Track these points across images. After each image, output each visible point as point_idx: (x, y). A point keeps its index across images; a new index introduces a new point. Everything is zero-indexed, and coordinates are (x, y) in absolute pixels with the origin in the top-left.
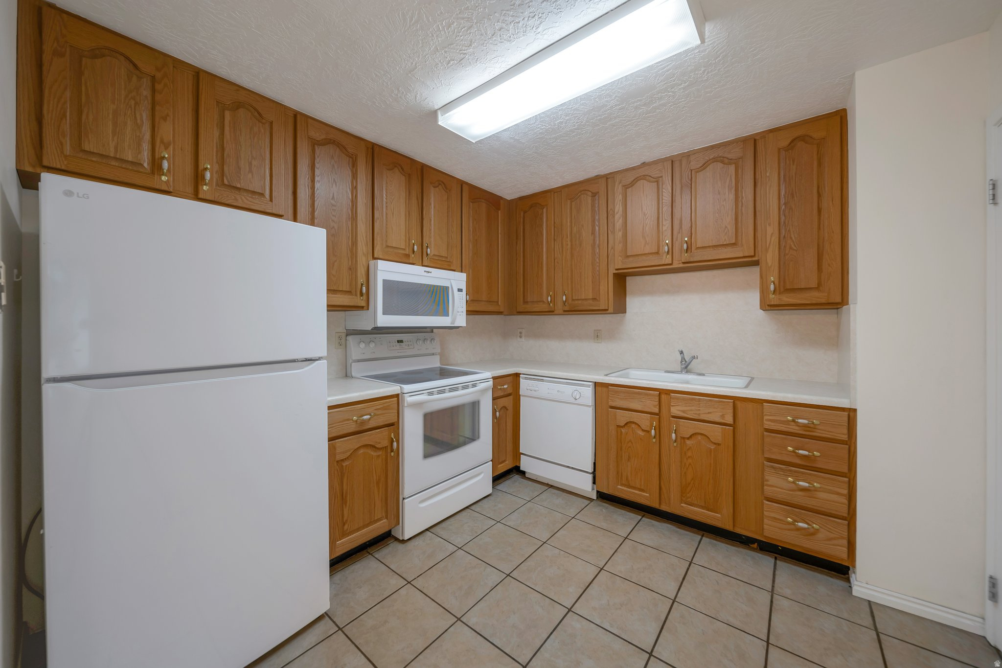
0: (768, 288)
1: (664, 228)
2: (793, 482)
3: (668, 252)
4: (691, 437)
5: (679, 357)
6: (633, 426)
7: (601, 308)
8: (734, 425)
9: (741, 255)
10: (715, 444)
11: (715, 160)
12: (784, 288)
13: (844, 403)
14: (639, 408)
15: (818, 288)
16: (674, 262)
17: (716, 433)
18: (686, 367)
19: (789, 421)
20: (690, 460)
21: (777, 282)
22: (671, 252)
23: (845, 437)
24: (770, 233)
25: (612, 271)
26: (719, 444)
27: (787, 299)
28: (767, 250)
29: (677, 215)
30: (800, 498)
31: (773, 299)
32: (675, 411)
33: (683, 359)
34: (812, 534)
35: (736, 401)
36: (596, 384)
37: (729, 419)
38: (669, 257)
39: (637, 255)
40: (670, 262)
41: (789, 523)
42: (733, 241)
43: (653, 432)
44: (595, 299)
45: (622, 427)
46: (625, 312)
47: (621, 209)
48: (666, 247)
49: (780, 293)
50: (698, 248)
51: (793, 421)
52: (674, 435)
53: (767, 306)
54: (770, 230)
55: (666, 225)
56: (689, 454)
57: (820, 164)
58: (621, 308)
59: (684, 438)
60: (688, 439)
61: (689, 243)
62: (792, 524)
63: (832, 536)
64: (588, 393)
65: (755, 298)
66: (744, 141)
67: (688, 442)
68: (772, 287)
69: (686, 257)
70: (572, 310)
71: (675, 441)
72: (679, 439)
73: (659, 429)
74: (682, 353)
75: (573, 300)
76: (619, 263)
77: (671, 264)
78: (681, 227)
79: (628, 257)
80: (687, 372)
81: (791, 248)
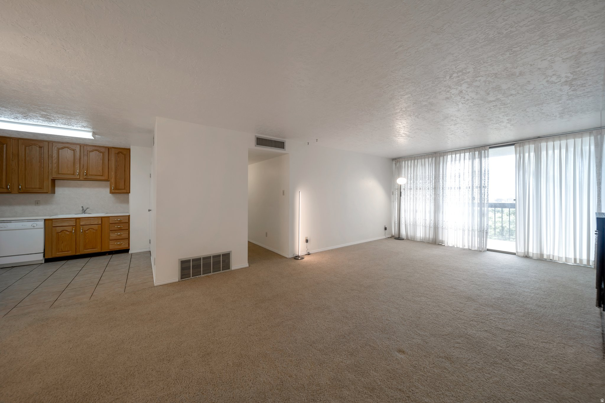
0: (112, 188)
1: (77, 167)
2: (117, 234)
3: (78, 175)
4: (88, 230)
5: (81, 209)
6: (64, 231)
7: (44, 192)
8: (101, 224)
9: (104, 179)
10: (95, 230)
11: (96, 150)
12: (116, 188)
13: (127, 214)
14: (67, 225)
15: (124, 189)
16: (80, 178)
17: (96, 227)
18: (84, 211)
19: (116, 220)
20: (87, 237)
21: (114, 187)
22: (79, 174)
23: (128, 221)
24: (113, 174)
25: (50, 178)
26: (97, 230)
27: (116, 191)
28: (112, 178)
29: (82, 162)
30: (118, 237)
31: (113, 191)
32: (82, 223)
33: (83, 209)
34: (120, 245)
35: (102, 218)
36: (45, 220)
37: (100, 223)
38: (79, 176)
39: (63, 174)
40: (79, 178)
41: (116, 244)
42: (102, 175)
43: (73, 231)
44: (41, 188)
45: (59, 233)
46: (54, 193)
47: (56, 156)
48: (78, 173)
49: (115, 190)
50: (90, 175)
51: (117, 220)
52: (81, 231)
53: (111, 192)
54: (112, 173)
55: (77, 166)
56: (87, 235)
57: (125, 160)
58: (53, 192)
59: (85, 231)
60: (87, 231)
61: (87, 173)
62: (117, 244)
63: (125, 243)
64: (41, 224)
65: (108, 190)
66: (106, 147)
67: (87, 232)
68: (113, 188)
69: (85, 177)
70: (26, 192)
71: (82, 232)
72: (83, 231)
73: (76, 230)
74: (82, 207)
75: (26, 188)
76: (55, 176)
77: (79, 179)
78: (83, 167)
79: (59, 174)
80: (84, 213)
81: (118, 179)
